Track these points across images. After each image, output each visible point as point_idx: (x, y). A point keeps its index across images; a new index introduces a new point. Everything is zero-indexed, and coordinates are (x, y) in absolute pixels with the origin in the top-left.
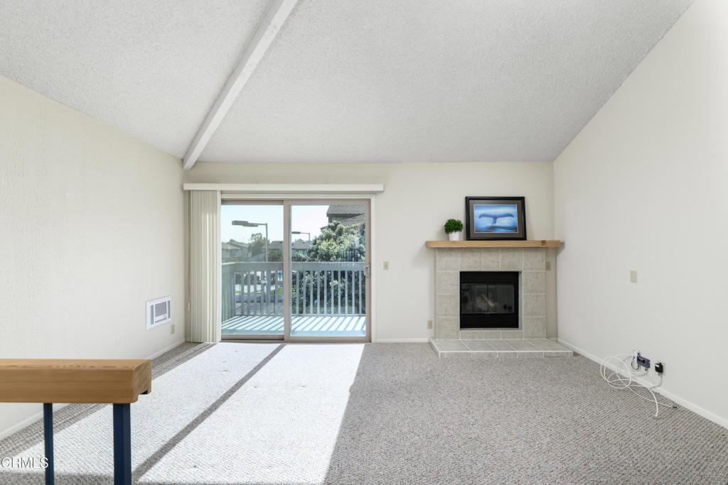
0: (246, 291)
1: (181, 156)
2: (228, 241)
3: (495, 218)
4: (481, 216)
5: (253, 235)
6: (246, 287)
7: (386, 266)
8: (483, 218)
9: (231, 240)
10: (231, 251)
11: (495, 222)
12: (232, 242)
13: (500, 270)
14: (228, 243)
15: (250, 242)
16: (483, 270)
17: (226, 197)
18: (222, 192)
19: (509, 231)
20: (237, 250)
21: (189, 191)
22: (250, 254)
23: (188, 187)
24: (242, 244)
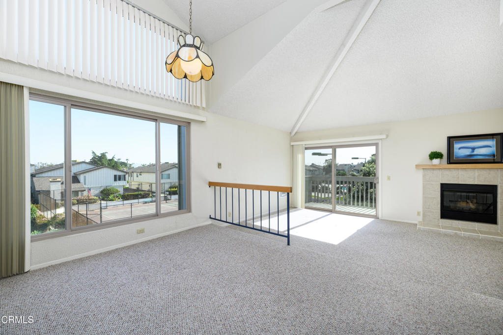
0: (320, 196)
1: (289, 132)
2: (311, 164)
3: (473, 149)
4: (460, 149)
5: (326, 160)
6: (320, 194)
7: (389, 178)
8: (462, 150)
9: (313, 164)
10: (312, 171)
11: (473, 152)
12: (313, 165)
13: (476, 183)
14: (310, 166)
15: (325, 165)
16: (460, 183)
17: (306, 146)
18: (305, 145)
19: (487, 157)
20: (316, 170)
21: (293, 145)
22: (324, 173)
23: (292, 144)
24: (319, 166)
